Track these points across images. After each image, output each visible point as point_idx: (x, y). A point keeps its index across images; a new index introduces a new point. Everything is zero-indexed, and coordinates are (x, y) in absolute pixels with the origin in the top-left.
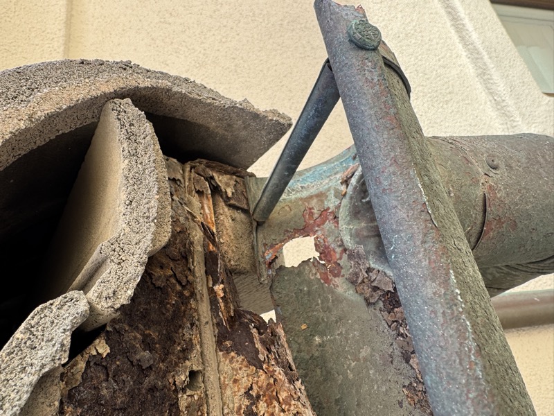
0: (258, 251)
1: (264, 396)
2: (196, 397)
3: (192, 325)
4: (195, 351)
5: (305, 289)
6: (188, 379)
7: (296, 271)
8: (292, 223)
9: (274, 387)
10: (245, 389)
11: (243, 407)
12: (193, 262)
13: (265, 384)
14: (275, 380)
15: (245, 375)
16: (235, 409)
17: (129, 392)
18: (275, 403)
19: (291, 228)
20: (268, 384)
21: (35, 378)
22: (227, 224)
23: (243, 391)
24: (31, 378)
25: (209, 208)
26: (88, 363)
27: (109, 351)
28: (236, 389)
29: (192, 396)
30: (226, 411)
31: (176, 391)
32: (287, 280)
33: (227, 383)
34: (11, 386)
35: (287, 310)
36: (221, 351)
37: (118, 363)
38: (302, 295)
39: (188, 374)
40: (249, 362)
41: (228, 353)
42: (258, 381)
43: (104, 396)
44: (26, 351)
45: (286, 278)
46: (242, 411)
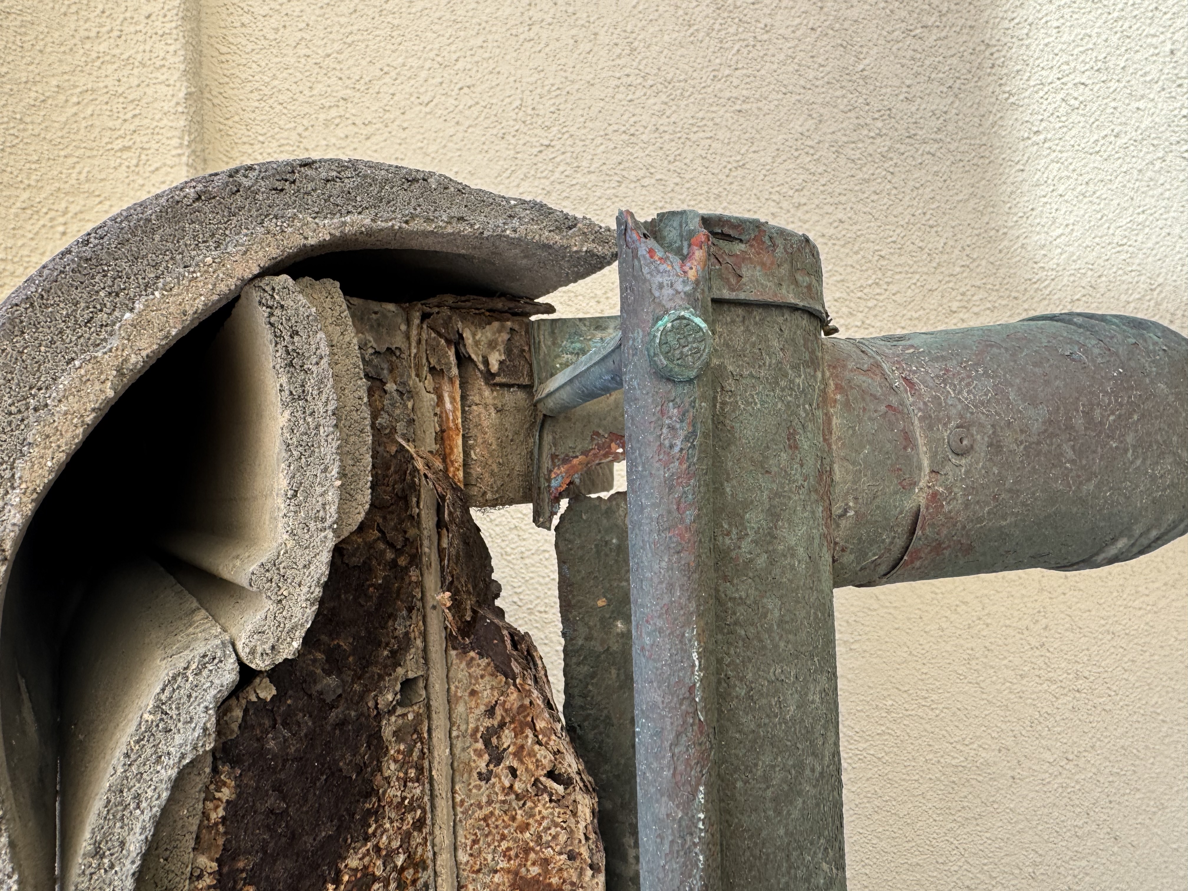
0: (539, 468)
1: (512, 722)
2: (410, 717)
3: (410, 609)
4: (413, 650)
5: (614, 541)
6: (399, 696)
7: (604, 507)
8: (609, 419)
9: (528, 711)
10: (486, 705)
11: (482, 729)
12: (418, 503)
13: (516, 706)
14: (531, 703)
15: (488, 687)
16: (469, 731)
17: (306, 735)
18: (529, 732)
19: (605, 430)
20: (522, 706)
21: (173, 773)
22: (485, 423)
23: (483, 708)
24: (170, 772)
25: (453, 399)
26: (246, 711)
27: (274, 692)
28: (473, 704)
29: (404, 715)
30: (454, 734)
31: (379, 716)
32: (585, 521)
33: (459, 694)
34: (146, 781)
35: (579, 571)
36: (454, 648)
37: (289, 702)
38: (607, 550)
39: (398, 687)
40: (496, 667)
41: (465, 653)
42: (505, 702)
43: (269, 750)
44: (160, 735)
45: (584, 517)
46: (479, 735)
